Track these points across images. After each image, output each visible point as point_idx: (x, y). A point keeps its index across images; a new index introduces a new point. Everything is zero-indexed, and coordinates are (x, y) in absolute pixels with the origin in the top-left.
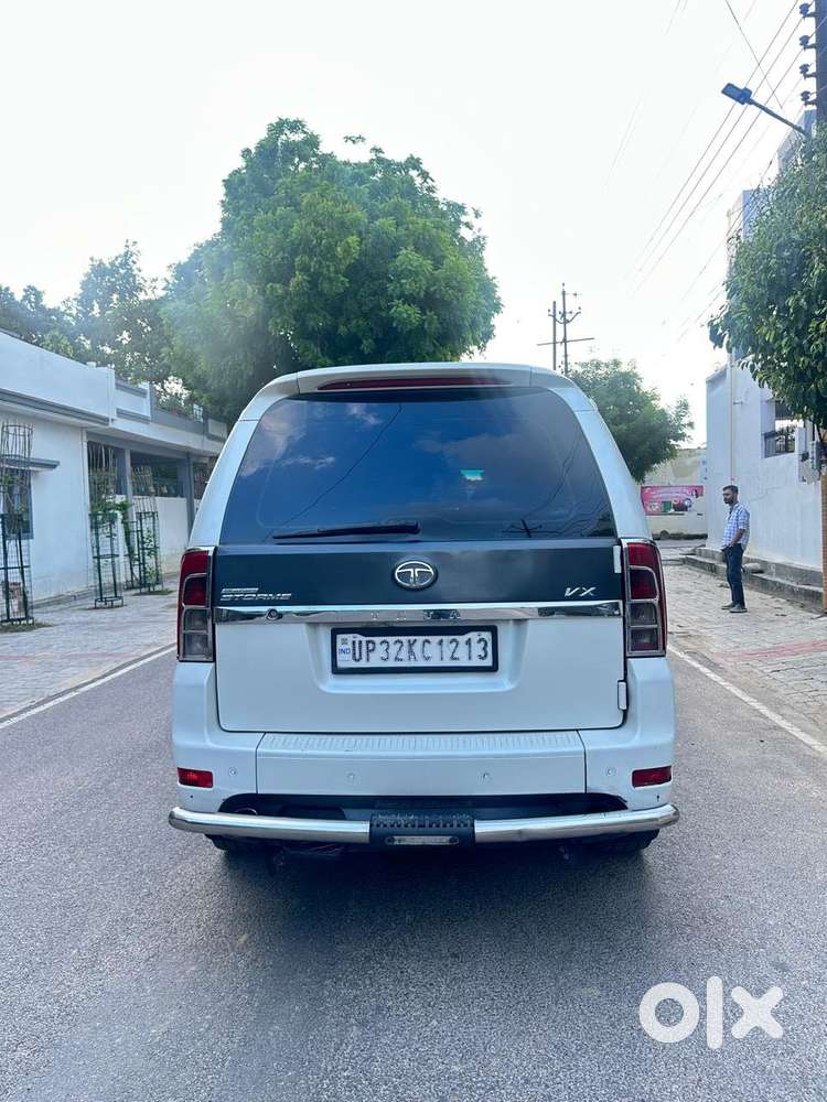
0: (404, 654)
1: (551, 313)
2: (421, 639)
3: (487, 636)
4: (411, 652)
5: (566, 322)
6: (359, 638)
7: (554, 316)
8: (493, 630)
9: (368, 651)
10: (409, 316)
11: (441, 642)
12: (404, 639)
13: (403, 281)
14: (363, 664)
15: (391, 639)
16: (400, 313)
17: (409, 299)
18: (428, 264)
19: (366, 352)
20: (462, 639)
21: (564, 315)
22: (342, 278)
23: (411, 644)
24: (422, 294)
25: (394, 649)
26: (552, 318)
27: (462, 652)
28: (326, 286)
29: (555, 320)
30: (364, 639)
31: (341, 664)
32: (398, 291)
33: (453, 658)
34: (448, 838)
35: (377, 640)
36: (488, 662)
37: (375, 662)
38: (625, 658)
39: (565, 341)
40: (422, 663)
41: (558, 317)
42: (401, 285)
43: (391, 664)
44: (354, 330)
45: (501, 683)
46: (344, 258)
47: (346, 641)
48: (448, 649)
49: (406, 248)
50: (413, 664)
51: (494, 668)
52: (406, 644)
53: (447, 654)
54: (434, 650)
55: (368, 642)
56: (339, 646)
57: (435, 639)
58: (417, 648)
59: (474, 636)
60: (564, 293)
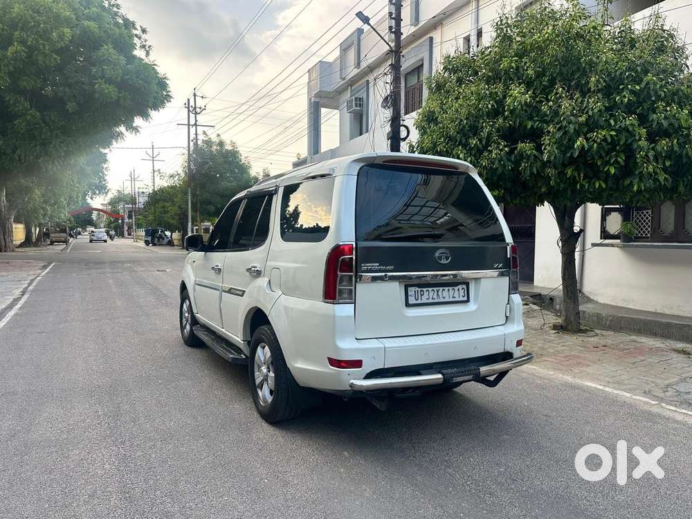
0: (435, 296)
1: (187, 106)
2: (441, 289)
3: (465, 286)
4: (438, 295)
5: (196, 113)
6: (417, 289)
7: (188, 108)
8: (467, 284)
9: (422, 295)
10: (110, 92)
11: (448, 290)
12: (435, 289)
13: (105, 67)
14: (419, 302)
15: (430, 289)
16: (103, 89)
17: (109, 81)
18: (123, 60)
19: (71, 112)
20: (456, 288)
21: (195, 108)
22: (55, 56)
23: (438, 292)
24: (119, 79)
25: (431, 293)
26: (186, 109)
27: (456, 294)
28: (40, 58)
29: (189, 111)
30: (419, 289)
31: (410, 302)
32: (100, 74)
33: (453, 297)
34: (472, 376)
35: (425, 290)
36: (465, 299)
37: (424, 300)
38: (509, 294)
39: (195, 125)
40: (442, 300)
41: (191, 109)
42: (103, 70)
43: (430, 301)
44: (60, 95)
45: (472, 307)
46: (58, 41)
47: (412, 291)
48: (451, 292)
49: (107, 45)
50: (439, 301)
51: (468, 301)
52: (436, 291)
53: (451, 296)
54: (446, 294)
55: (421, 291)
56: (409, 293)
57: (446, 289)
58: (440, 293)
59: (460, 287)
60: (195, 95)
